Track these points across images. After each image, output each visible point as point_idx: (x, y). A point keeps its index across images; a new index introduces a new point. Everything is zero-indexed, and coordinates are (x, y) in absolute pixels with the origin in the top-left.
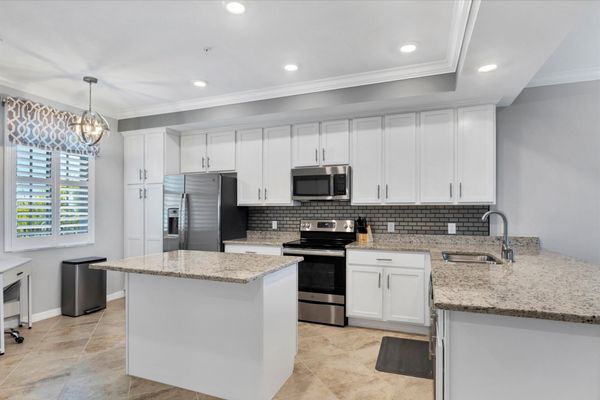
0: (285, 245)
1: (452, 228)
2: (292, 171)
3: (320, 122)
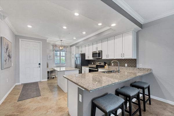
0: (89, 67)
1: (126, 65)
2: (93, 52)
3: (97, 42)
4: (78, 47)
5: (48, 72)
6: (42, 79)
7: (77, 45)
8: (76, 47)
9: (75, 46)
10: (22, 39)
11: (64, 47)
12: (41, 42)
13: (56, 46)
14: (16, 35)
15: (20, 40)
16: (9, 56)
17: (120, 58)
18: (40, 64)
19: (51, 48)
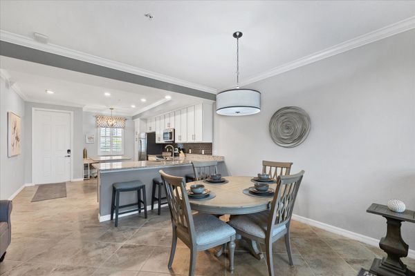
2: (164, 131)
3: (169, 114)
4: (145, 120)
5: (86, 166)
6: (74, 178)
7: (143, 117)
8: (142, 119)
9: (139, 119)
10: (37, 109)
11: (120, 119)
12: (72, 112)
13: (103, 117)
14: (26, 102)
15: (33, 109)
16: (17, 138)
17: (190, 140)
18: (69, 151)
19: (93, 121)
